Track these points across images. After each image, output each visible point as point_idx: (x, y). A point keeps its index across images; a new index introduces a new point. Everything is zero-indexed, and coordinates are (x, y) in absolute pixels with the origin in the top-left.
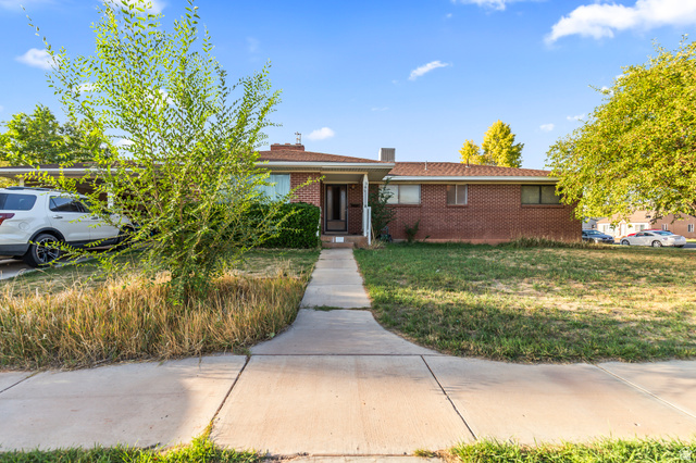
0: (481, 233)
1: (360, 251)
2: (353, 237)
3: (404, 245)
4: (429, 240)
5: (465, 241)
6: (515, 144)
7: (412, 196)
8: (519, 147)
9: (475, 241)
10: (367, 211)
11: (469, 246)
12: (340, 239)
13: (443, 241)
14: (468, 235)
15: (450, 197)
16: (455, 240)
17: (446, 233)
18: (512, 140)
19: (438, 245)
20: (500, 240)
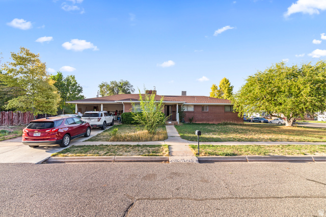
0: (213, 120)
1: (176, 126)
2: (174, 122)
3: (188, 124)
4: (196, 122)
5: (207, 122)
6: (231, 86)
7: (191, 109)
8: (232, 87)
9: (210, 123)
10: (178, 115)
11: (208, 124)
12: (170, 122)
13: (201, 122)
14: (208, 121)
15: (203, 109)
16: (204, 122)
17: (202, 120)
18: (229, 85)
19: (199, 124)
20: (218, 122)
